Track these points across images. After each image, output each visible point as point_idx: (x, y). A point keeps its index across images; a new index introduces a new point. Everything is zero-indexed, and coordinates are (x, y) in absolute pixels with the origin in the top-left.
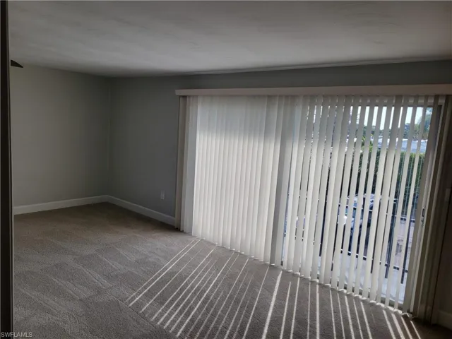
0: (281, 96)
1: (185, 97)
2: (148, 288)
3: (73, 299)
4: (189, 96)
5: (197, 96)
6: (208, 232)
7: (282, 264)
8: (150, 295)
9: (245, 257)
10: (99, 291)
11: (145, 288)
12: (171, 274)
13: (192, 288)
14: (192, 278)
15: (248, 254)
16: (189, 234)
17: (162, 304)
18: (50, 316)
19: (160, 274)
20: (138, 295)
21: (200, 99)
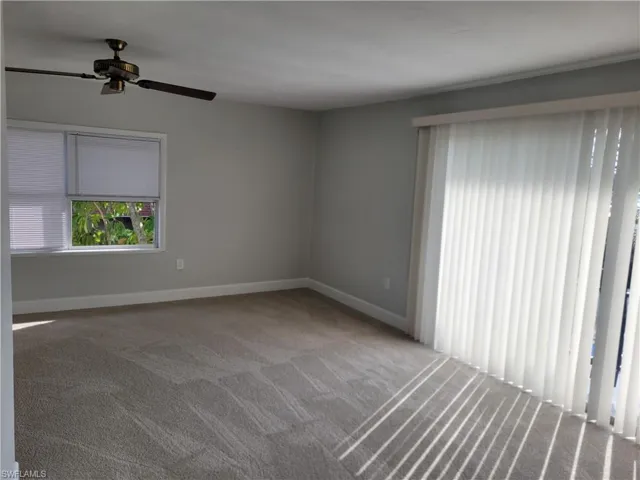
0: (614, 111)
1: (427, 128)
2: (368, 433)
3: (259, 434)
4: (435, 126)
5: (447, 126)
6: (463, 347)
7: (612, 422)
8: (371, 444)
9: (535, 399)
10: (295, 427)
11: (364, 430)
12: (404, 412)
13: (442, 442)
14: (441, 424)
15: (541, 394)
16: (429, 346)
17: (392, 465)
18: (226, 457)
19: (386, 410)
20: (352, 442)
21: (453, 131)
